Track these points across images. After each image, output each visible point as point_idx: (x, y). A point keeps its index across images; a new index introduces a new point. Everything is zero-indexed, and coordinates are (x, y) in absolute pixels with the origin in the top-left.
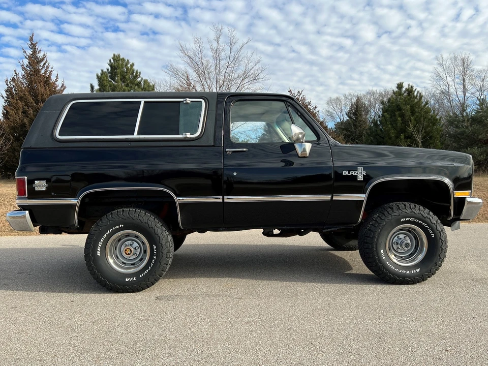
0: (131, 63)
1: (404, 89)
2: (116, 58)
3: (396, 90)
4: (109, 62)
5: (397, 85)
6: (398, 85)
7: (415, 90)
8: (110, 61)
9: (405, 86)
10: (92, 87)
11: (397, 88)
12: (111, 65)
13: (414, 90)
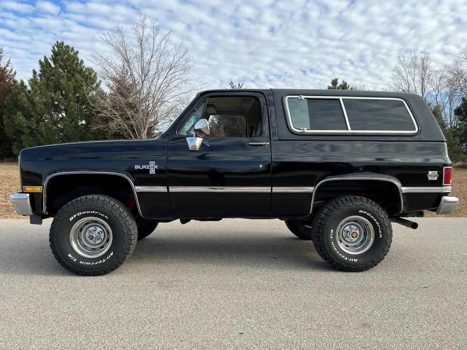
0: (75, 51)
1: (338, 85)
2: (60, 45)
3: (331, 85)
4: (52, 48)
5: (331, 81)
6: (333, 81)
7: (349, 86)
8: (54, 47)
9: (340, 83)
10: (35, 72)
11: (332, 84)
12: (54, 52)
13: (347, 86)
